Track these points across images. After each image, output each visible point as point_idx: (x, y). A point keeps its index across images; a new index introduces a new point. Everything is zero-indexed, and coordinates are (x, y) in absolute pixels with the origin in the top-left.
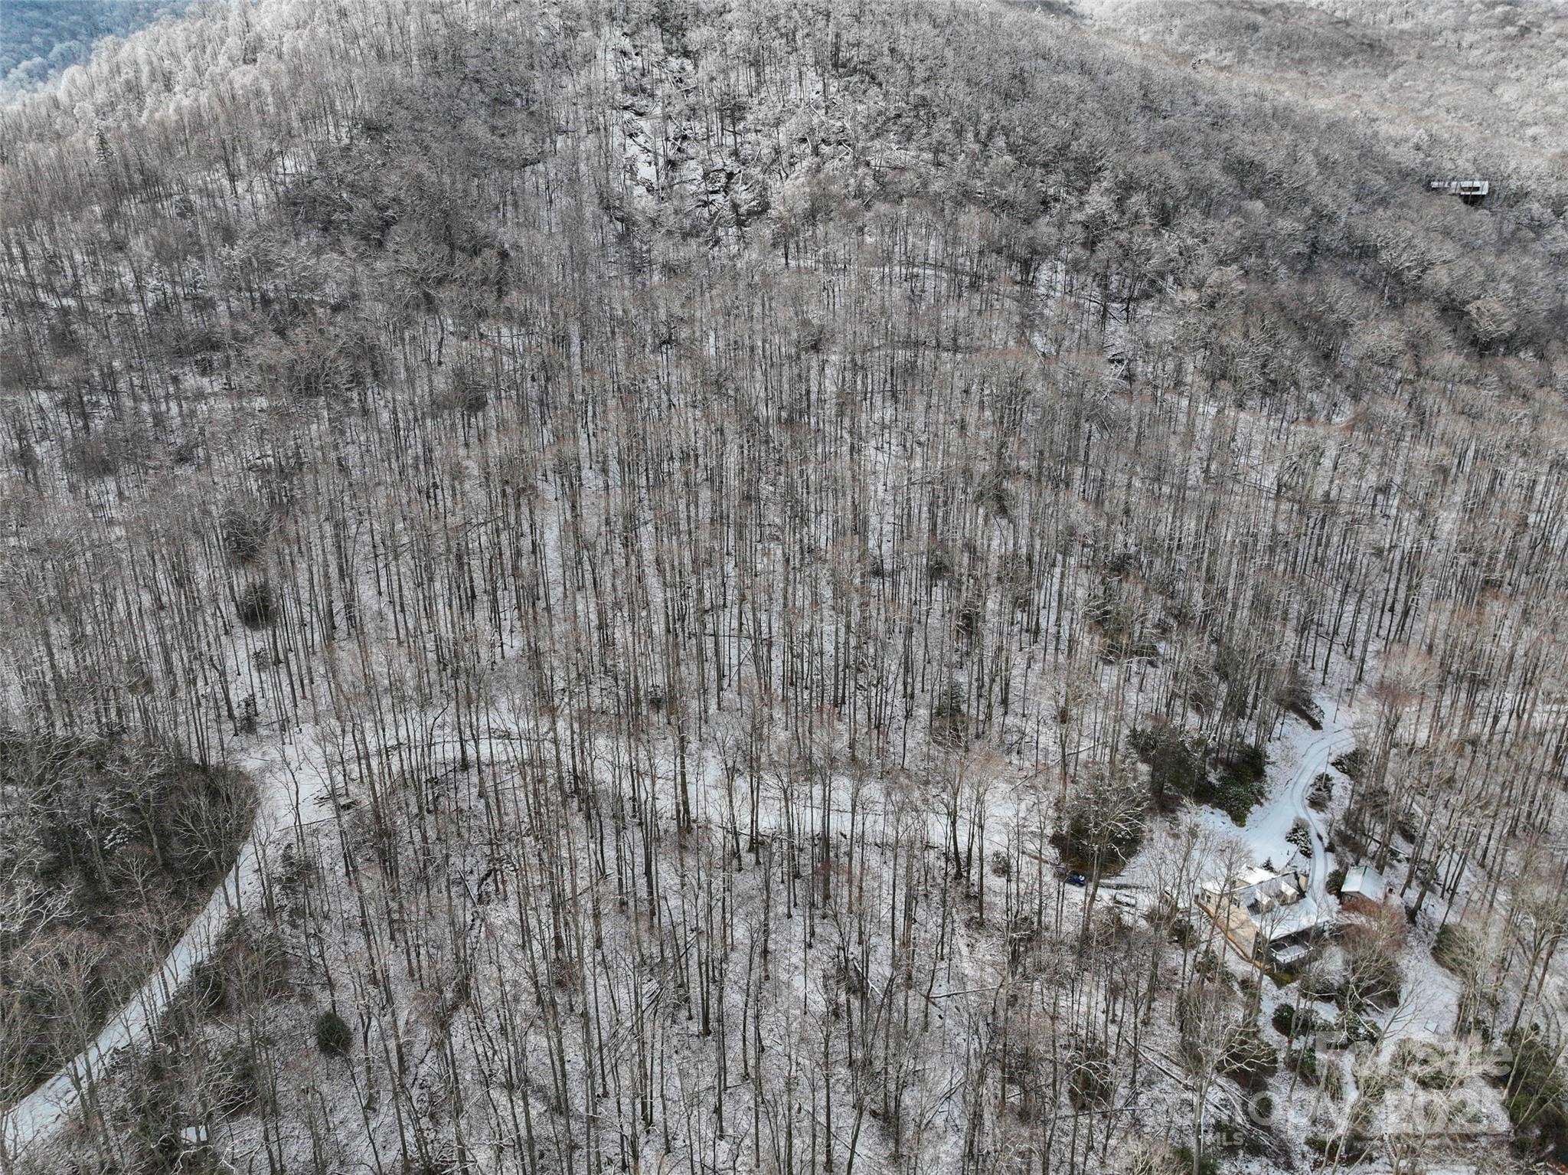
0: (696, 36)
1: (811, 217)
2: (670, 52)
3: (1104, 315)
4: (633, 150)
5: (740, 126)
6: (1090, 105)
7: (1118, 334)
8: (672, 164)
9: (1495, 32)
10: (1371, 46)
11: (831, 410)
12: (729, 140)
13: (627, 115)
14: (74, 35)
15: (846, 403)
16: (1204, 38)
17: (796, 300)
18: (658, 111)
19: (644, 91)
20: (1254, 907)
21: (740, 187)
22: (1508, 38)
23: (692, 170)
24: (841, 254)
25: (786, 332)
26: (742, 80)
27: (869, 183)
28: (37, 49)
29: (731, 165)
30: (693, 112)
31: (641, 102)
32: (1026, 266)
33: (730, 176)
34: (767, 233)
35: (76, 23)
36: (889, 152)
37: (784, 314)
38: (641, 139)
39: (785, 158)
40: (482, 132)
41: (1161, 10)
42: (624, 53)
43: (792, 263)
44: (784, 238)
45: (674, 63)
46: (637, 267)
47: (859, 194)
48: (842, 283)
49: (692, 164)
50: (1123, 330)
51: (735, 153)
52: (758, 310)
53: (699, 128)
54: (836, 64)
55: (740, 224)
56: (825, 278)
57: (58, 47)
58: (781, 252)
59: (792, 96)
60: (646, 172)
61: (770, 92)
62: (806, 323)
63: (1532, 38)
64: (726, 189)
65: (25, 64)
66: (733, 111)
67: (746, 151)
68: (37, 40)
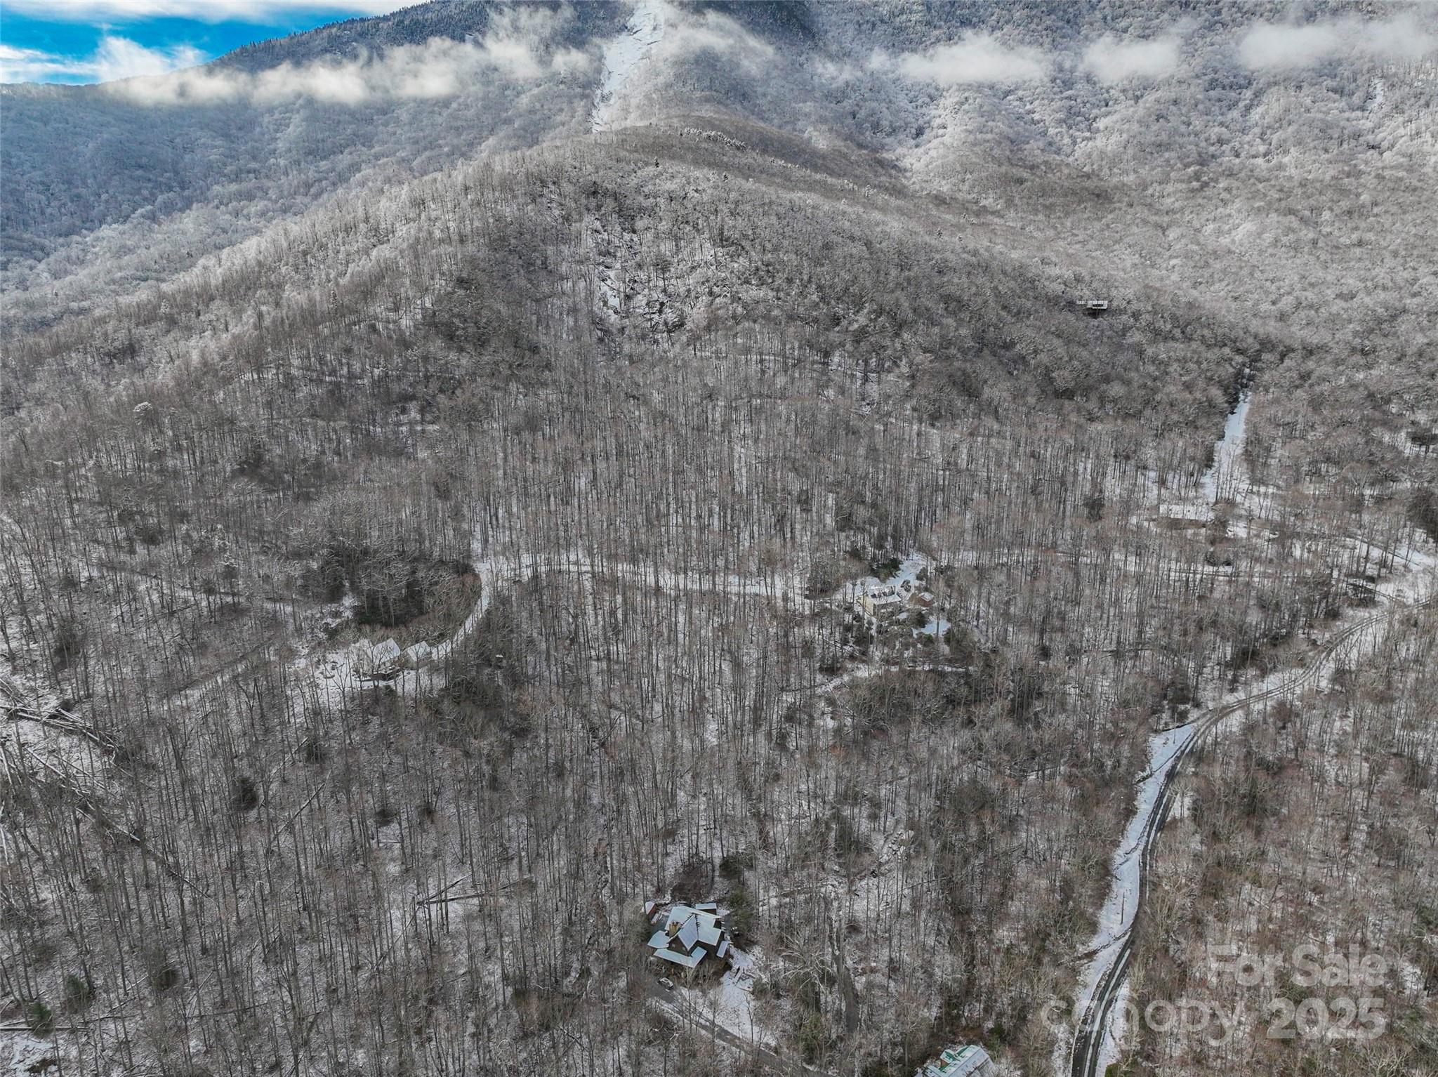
0: (640, 224)
1: (708, 328)
2: (624, 230)
3: (866, 380)
4: (605, 288)
5: (667, 275)
6: (865, 264)
7: (873, 390)
8: (628, 297)
9: (1184, 186)
10: (1098, 196)
11: (718, 428)
12: (661, 283)
13: (601, 268)
14: (170, 189)
15: (725, 426)
16: (985, 189)
17: (700, 373)
18: (618, 266)
19: (609, 253)
20: (874, 596)
21: (667, 310)
22: (1193, 191)
23: (640, 300)
24: (724, 349)
25: (695, 390)
26: (666, 247)
27: (740, 310)
28: (145, 199)
29: (663, 298)
30: (640, 266)
31: (609, 260)
32: (827, 354)
33: (662, 304)
34: (684, 338)
35: (169, 179)
36: (753, 293)
37: (694, 381)
38: (609, 282)
39: (693, 294)
40: (523, 283)
41: (959, 168)
42: (596, 231)
43: (698, 354)
44: (694, 339)
45: (627, 236)
46: (612, 357)
47: (734, 317)
48: (724, 365)
49: (640, 297)
50: (875, 387)
51: (664, 291)
52: (680, 379)
53: (643, 276)
54: (722, 240)
55: (669, 331)
56: (715, 362)
57: (160, 198)
58: (691, 348)
59: (697, 258)
60: (614, 302)
61: (685, 253)
62: (706, 385)
63: (1208, 192)
64: (660, 312)
65: (140, 211)
66: (662, 266)
67: (671, 289)
68: (145, 193)
